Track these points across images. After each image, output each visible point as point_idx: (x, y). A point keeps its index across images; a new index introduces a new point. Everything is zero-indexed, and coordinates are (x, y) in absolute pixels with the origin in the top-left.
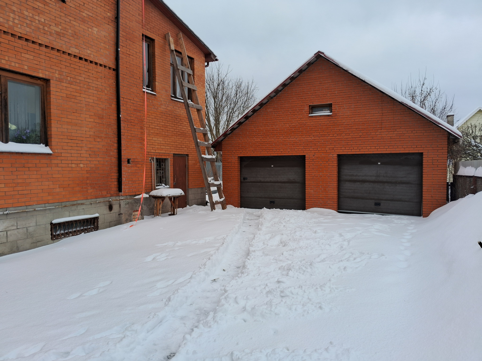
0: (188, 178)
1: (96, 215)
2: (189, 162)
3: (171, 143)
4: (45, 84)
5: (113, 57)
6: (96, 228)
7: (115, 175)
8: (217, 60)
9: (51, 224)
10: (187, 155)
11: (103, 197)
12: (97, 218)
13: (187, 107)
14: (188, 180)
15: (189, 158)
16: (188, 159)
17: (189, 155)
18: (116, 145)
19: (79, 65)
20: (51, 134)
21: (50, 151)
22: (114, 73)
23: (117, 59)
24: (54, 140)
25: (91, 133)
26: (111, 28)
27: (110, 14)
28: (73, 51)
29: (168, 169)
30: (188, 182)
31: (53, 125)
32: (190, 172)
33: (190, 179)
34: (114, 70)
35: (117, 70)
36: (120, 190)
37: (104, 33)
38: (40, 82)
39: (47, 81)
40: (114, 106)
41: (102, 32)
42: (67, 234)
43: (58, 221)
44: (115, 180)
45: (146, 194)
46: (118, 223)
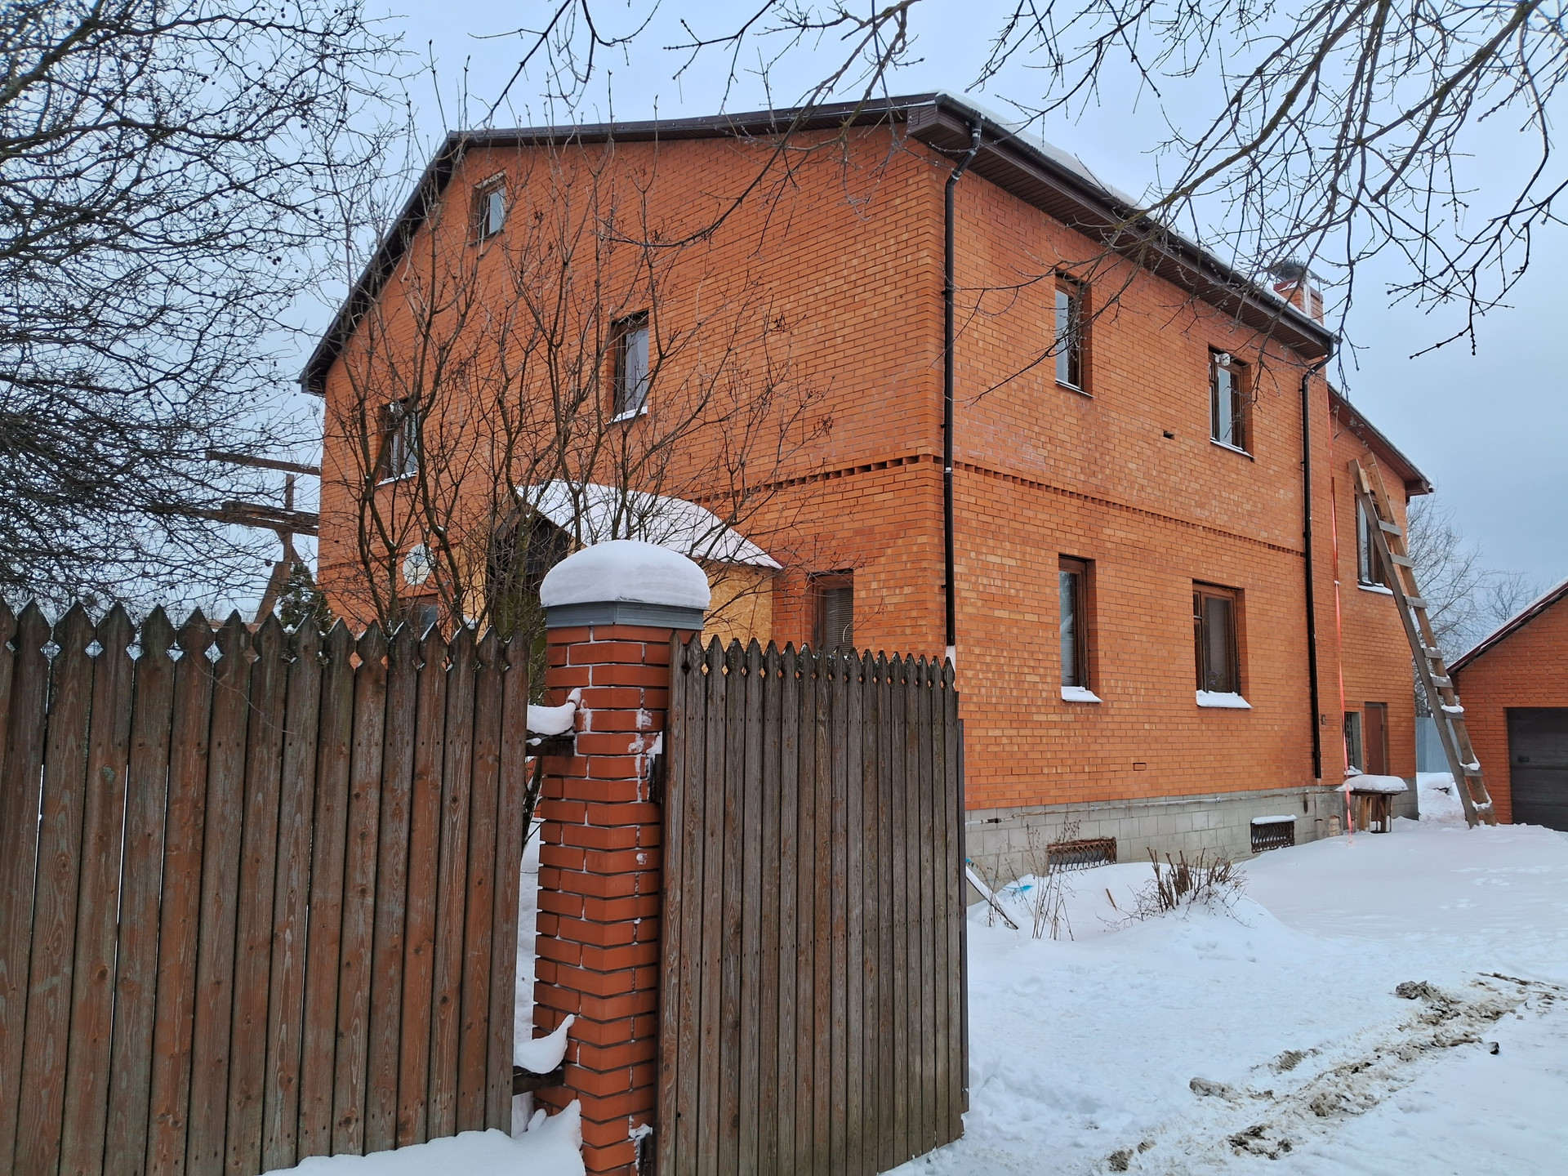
0: (1388, 754)
1: (1292, 818)
2: (1390, 719)
3: (1362, 681)
4: (1234, 597)
5: (1299, 533)
6: (1291, 841)
7: (1309, 746)
8: (1431, 490)
9: (1252, 824)
10: (1384, 704)
11: (1298, 785)
12: (1291, 823)
13: (1401, 606)
15: (1389, 710)
16: (1386, 713)
17: (1390, 705)
18: (1308, 690)
19: (1269, 557)
20: (1248, 677)
21: (1248, 706)
22: (1302, 560)
23: (1307, 535)
24: (1253, 686)
25: (1283, 671)
26: (1296, 483)
27: (1295, 460)
28: (1263, 536)
29: (1360, 733)
31: (1249, 662)
33: (1391, 757)
34: (1304, 555)
35: (1307, 555)
36: (1317, 773)
37: (1291, 495)
38: (1230, 594)
39: (1239, 592)
40: (1304, 619)
41: (1288, 494)
42: (1264, 845)
43: (1257, 821)
44: (1309, 755)
45: (1347, 787)
46: (1314, 836)
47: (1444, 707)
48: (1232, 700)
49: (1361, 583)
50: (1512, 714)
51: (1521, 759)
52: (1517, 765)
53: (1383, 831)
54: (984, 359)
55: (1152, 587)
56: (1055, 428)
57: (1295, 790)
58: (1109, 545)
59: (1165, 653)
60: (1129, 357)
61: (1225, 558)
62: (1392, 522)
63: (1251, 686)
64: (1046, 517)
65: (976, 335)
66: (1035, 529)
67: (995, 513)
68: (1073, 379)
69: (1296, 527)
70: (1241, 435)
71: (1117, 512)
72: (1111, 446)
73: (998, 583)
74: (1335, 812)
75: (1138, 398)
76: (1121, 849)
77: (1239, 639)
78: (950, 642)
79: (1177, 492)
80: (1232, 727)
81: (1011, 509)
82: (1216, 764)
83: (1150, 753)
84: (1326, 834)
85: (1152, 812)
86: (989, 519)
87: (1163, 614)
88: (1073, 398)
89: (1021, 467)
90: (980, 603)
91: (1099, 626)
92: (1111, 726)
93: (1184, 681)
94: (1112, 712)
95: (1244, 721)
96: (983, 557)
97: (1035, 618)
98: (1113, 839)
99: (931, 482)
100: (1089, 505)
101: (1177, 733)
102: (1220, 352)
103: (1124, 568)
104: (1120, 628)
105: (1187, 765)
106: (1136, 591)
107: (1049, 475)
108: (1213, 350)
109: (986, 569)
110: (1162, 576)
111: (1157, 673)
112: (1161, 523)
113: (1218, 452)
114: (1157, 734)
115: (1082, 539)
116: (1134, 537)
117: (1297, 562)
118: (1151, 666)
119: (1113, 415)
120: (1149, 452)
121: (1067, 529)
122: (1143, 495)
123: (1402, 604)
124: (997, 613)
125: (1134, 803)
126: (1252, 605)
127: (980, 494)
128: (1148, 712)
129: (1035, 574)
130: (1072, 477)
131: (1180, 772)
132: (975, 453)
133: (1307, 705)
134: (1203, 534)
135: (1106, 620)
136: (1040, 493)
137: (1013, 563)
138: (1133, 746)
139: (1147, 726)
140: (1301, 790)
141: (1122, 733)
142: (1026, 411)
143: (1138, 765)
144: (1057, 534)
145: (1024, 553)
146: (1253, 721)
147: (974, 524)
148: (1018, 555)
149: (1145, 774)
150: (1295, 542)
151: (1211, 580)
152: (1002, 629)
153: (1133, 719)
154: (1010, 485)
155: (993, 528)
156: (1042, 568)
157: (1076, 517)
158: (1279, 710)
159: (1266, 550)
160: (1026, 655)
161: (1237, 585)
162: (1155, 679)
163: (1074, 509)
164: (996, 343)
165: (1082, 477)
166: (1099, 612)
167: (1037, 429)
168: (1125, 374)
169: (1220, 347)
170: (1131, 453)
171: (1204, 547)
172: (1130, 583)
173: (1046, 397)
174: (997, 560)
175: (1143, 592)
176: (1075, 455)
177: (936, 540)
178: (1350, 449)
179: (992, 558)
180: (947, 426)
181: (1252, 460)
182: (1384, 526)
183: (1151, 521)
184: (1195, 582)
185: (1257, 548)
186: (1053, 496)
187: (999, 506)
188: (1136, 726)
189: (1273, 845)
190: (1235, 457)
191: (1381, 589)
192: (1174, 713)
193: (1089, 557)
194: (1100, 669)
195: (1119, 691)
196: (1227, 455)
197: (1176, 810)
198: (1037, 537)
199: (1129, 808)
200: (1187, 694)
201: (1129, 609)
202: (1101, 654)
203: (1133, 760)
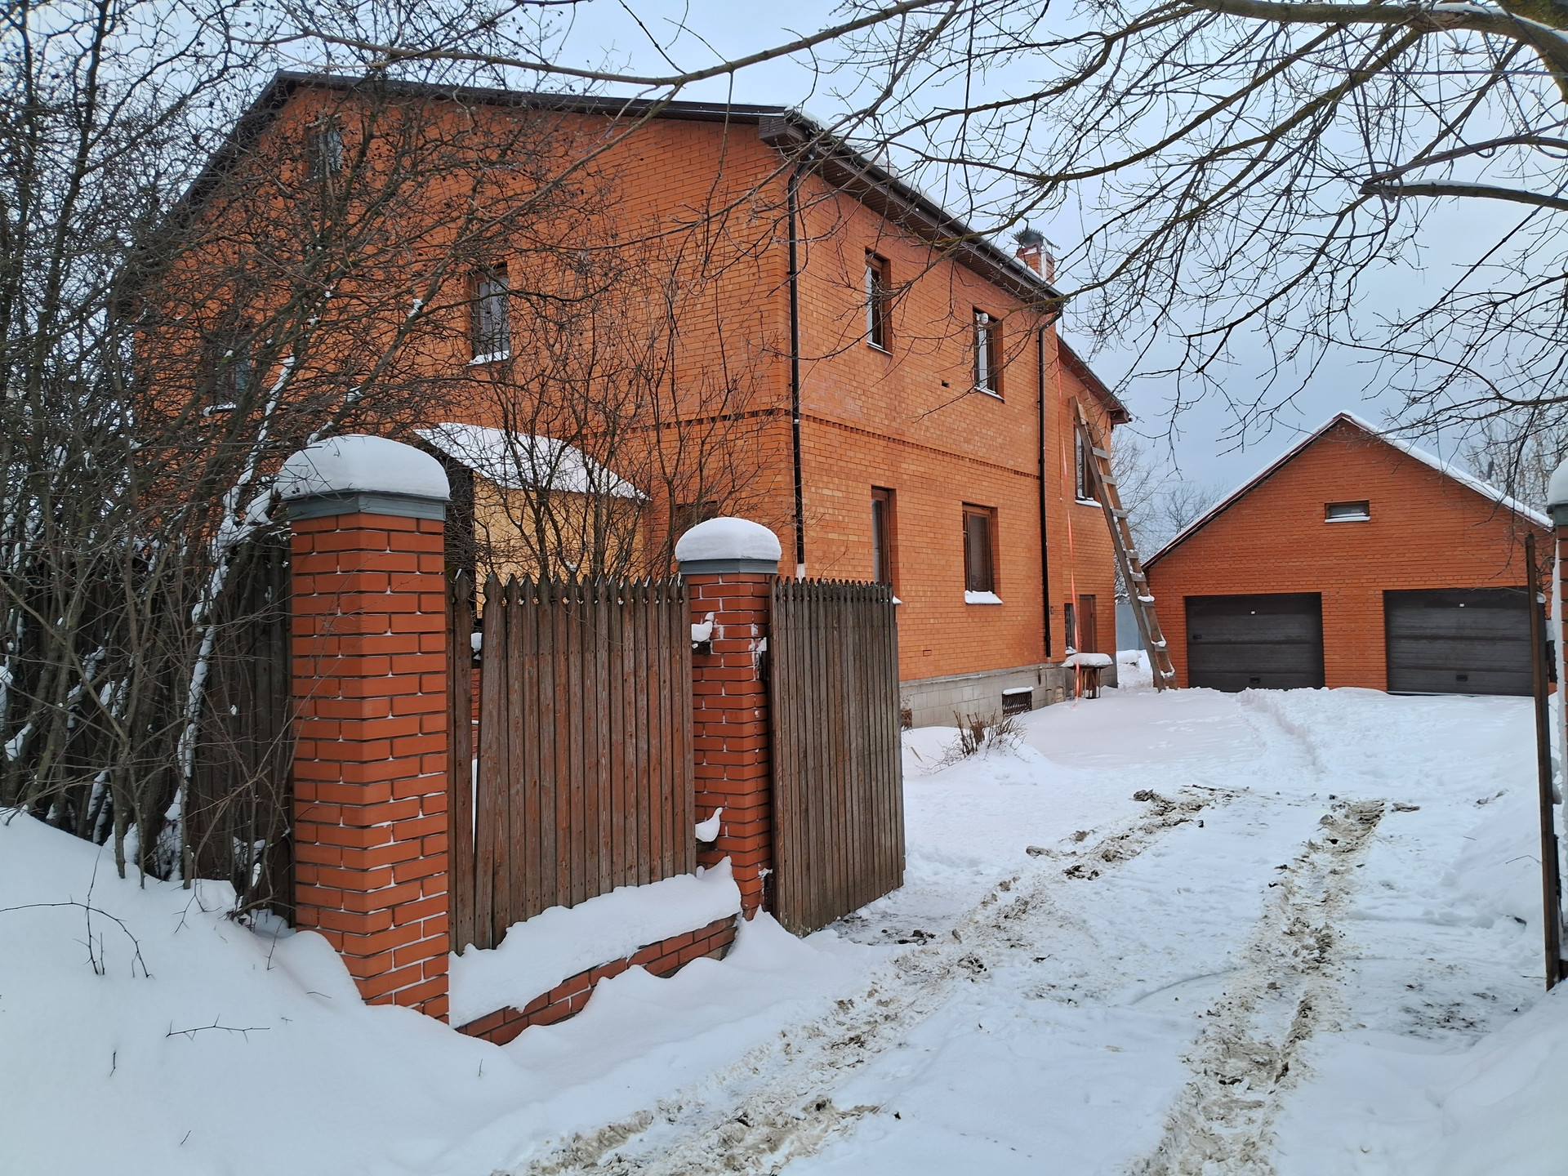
0: (1096, 636)
1: (1030, 689)
2: (1097, 608)
4: (990, 514)
5: (1038, 461)
6: (1030, 708)
7: (1042, 631)
8: (1129, 420)
9: (1001, 695)
10: (1093, 596)
11: (1034, 663)
12: (1029, 693)
13: (1109, 517)
14: (1096, 640)
15: (1097, 601)
16: (1095, 603)
17: (1096, 597)
18: (1041, 587)
19: (1014, 481)
20: (997, 579)
21: (1000, 601)
22: (1038, 482)
23: (1041, 461)
25: (1024, 573)
26: (1033, 419)
27: (1036, 400)
28: (1010, 464)
29: (1075, 621)
30: (1096, 643)
31: (1001, 566)
32: (1097, 627)
33: (1098, 638)
34: (1037, 478)
35: (1041, 478)
36: (1048, 654)
37: (1030, 429)
38: (987, 512)
39: (993, 510)
40: (1039, 530)
41: (1028, 429)
42: (1011, 711)
43: (1007, 692)
44: (1042, 639)
45: (1069, 663)
46: (1045, 703)
47: (1140, 598)
48: (988, 597)
49: (1077, 498)
50: (1188, 600)
51: (1195, 637)
52: (1193, 641)
53: (1094, 697)
54: (817, 327)
55: (934, 509)
56: (867, 382)
57: (1032, 667)
58: (905, 477)
59: (943, 562)
60: (917, 319)
61: (984, 483)
62: (1102, 448)
63: (1002, 585)
64: (862, 456)
65: (811, 307)
66: (854, 466)
67: (828, 455)
68: (877, 340)
69: (1033, 456)
70: (995, 382)
71: (910, 450)
72: (906, 396)
73: (831, 511)
74: (1060, 684)
75: (924, 355)
76: (915, 719)
77: (993, 548)
78: (801, 561)
79: (951, 431)
80: (989, 619)
81: (839, 451)
82: (978, 649)
83: (934, 642)
84: (1054, 701)
85: (936, 688)
86: (823, 460)
87: (942, 531)
88: (879, 356)
89: (844, 415)
90: (819, 528)
91: (899, 543)
92: (908, 622)
93: (957, 584)
94: (908, 611)
95: (997, 614)
96: (819, 491)
97: (855, 538)
98: (910, 710)
99: (784, 432)
100: (891, 445)
101: (952, 625)
102: (981, 312)
103: (916, 495)
104: (913, 544)
105: (958, 650)
106: (923, 513)
107: (864, 422)
108: (976, 311)
109: (822, 500)
110: (941, 500)
111: (939, 578)
112: (940, 457)
113: (980, 396)
114: (938, 626)
115: (887, 473)
116: (922, 469)
117: (1031, 484)
118: (934, 573)
119: (907, 369)
120: (931, 399)
121: (877, 465)
122: (928, 434)
123: (1109, 514)
124: (831, 536)
125: (924, 681)
126: (1003, 520)
127: (817, 439)
128: (932, 610)
129: (855, 503)
130: (879, 423)
131: (954, 656)
132: (812, 406)
133: (1040, 599)
134: (968, 464)
135: (904, 538)
136: (857, 437)
137: (840, 494)
138: (923, 637)
139: (932, 621)
140: (1036, 667)
141: (915, 627)
142: (847, 369)
143: (926, 652)
144: (870, 470)
145: (847, 486)
146: (1004, 614)
147: (813, 464)
148: (844, 488)
149: (931, 658)
150: (1032, 468)
151: (975, 502)
152: (834, 549)
153: (922, 616)
154: (837, 431)
155: (826, 466)
156: (860, 497)
157: (882, 455)
158: (1021, 604)
159: (1012, 475)
161: (993, 505)
162: (937, 584)
163: (881, 449)
164: (825, 313)
165: (886, 422)
166: (899, 531)
167: (855, 384)
168: (915, 334)
169: (980, 307)
170: (919, 400)
171: (969, 475)
172: (920, 507)
173: (861, 356)
174: (829, 493)
175: (929, 514)
176: (881, 404)
177: (788, 478)
178: (1071, 387)
179: (826, 492)
180: (794, 385)
181: (1003, 401)
182: (1096, 451)
183: (933, 456)
184: (964, 504)
185: (1006, 474)
186: (866, 439)
187: (829, 448)
188: (925, 621)
189: (1017, 711)
190: (991, 400)
191: (1091, 502)
192: (950, 610)
193: (891, 486)
194: (900, 577)
195: (913, 594)
196: (986, 398)
197: (952, 685)
198: (857, 473)
199: (920, 686)
200: (959, 594)
201: (919, 528)
202: (901, 565)
203: (923, 648)
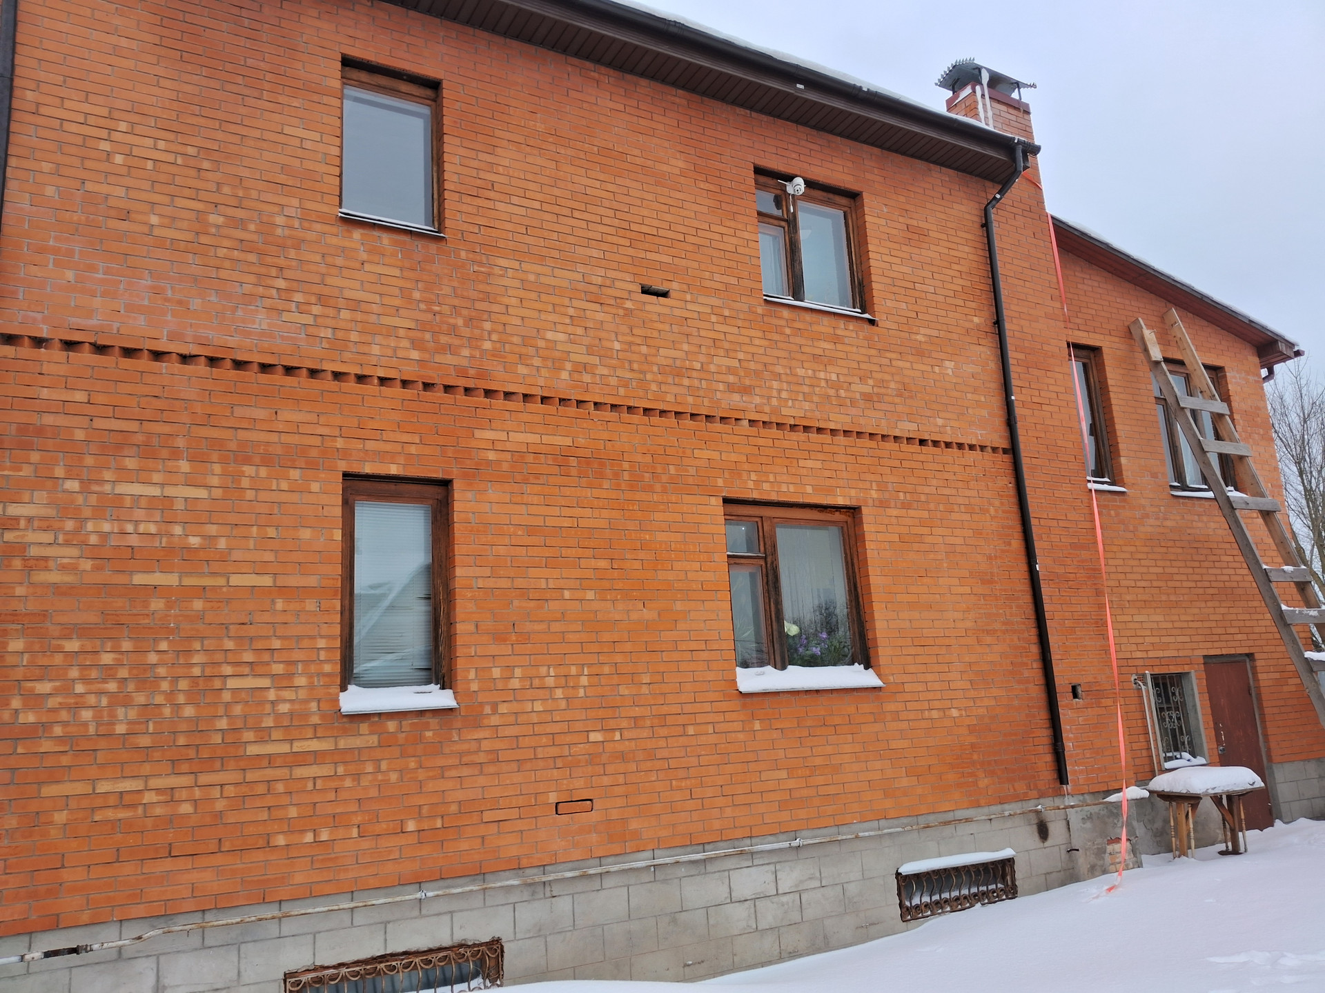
0: (1264, 728)
1: (1007, 853)
2: (1261, 676)
3: (1191, 625)
4: (850, 520)
5: (999, 421)
6: (1011, 892)
7: (1044, 735)
8: (1298, 354)
9: (898, 874)
10: (1250, 656)
12: (1010, 861)
13: (1227, 510)
14: (1266, 735)
15: (1258, 663)
16: (1254, 668)
17: (1257, 656)
18: (1035, 649)
19: (921, 458)
20: (875, 639)
22: (1007, 458)
23: (1010, 421)
24: (884, 653)
25: (969, 624)
26: (985, 352)
27: (981, 320)
28: (906, 428)
29: (1195, 706)
30: (1267, 740)
31: (877, 615)
32: (1267, 711)
33: (1270, 731)
34: (1005, 451)
35: (1013, 450)
36: (1062, 777)
39: (854, 512)
40: (1017, 544)
41: (964, 367)
42: (935, 906)
43: (916, 867)
46: (1068, 877)
53: (1235, 851)
56: (335, 281)
57: (1016, 807)
58: (492, 455)
60: (544, 180)
61: (808, 463)
63: (893, 651)
64: (307, 418)
67: (150, 415)
69: (989, 413)
71: (514, 405)
72: (497, 308)
73: (149, 528)
74: (1120, 833)
75: (571, 239)
76: (516, 958)
79: (678, 372)
81: (199, 408)
83: (605, 781)
84: (1098, 869)
85: (611, 882)
86: (131, 426)
88: (389, 238)
90: (87, 565)
94: (494, 720)
95: (867, 707)
96: (105, 487)
98: (496, 941)
100: (437, 396)
102: (788, 177)
105: (710, 792)
106: (568, 523)
107: (317, 353)
108: (768, 173)
109: (112, 506)
110: (640, 496)
111: (629, 648)
112: (635, 419)
113: (803, 316)
115: (414, 449)
116: (564, 442)
118: (607, 637)
119: (505, 263)
121: (371, 434)
122: (588, 379)
125: (558, 872)
126: (883, 528)
128: (599, 713)
130: (386, 357)
131: (689, 805)
134: (749, 431)
136: (290, 381)
137: (197, 493)
138: (557, 774)
139: (596, 736)
141: (523, 755)
142: (251, 257)
143: (568, 805)
144: (341, 443)
145: (234, 477)
148: (215, 481)
149: (594, 816)
151: (773, 498)
152: (157, 605)
154: (201, 370)
155: (139, 439)
157: (395, 416)
158: (962, 685)
159: (915, 448)
160: (230, 645)
161: (842, 501)
163: (391, 404)
164: (167, 157)
165: (414, 355)
167: (281, 284)
168: (537, 205)
169: (783, 170)
170: (550, 317)
171: (750, 451)
172: (551, 511)
175: (589, 523)
176: (392, 321)
181: (873, 321)
182: (1189, 403)
183: (609, 416)
184: (727, 501)
185: (890, 446)
186: (330, 385)
187: (158, 403)
188: (564, 739)
189: (958, 903)
190: (835, 321)
192: (672, 709)
193: (437, 476)
195: (515, 684)
196: (809, 316)
197: (680, 872)
199: (541, 883)
200: (712, 676)
203: (553, 798)
